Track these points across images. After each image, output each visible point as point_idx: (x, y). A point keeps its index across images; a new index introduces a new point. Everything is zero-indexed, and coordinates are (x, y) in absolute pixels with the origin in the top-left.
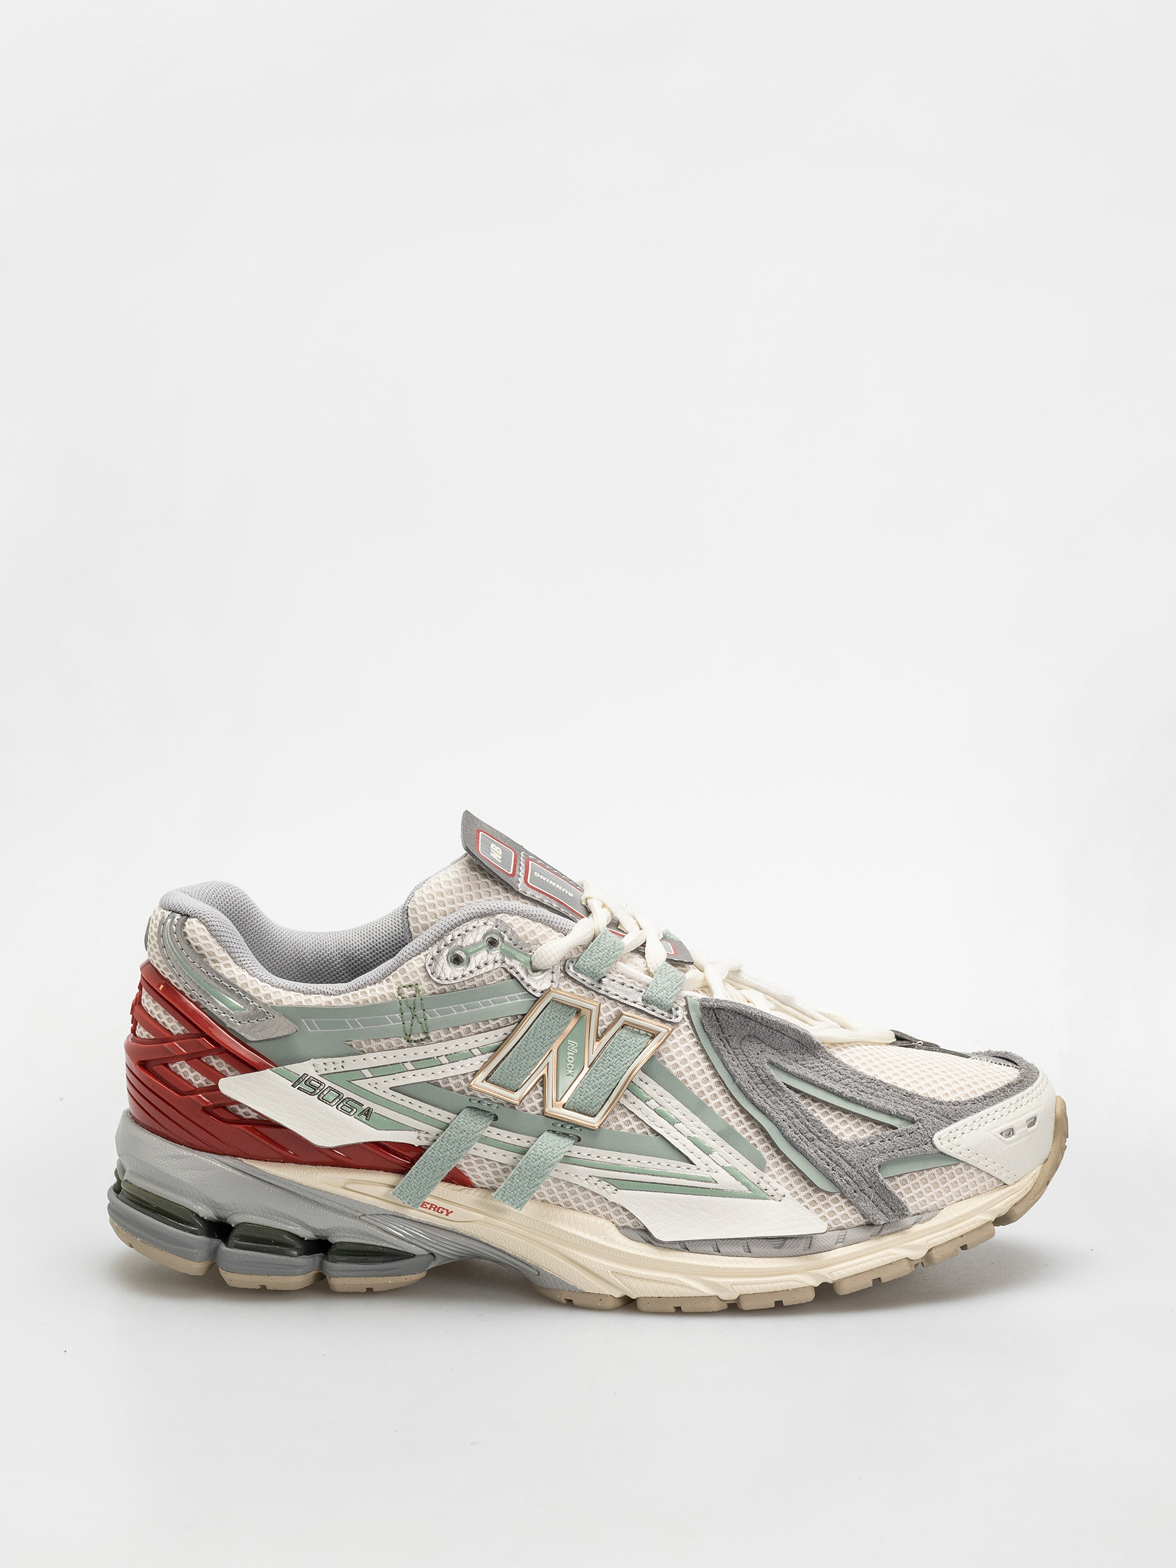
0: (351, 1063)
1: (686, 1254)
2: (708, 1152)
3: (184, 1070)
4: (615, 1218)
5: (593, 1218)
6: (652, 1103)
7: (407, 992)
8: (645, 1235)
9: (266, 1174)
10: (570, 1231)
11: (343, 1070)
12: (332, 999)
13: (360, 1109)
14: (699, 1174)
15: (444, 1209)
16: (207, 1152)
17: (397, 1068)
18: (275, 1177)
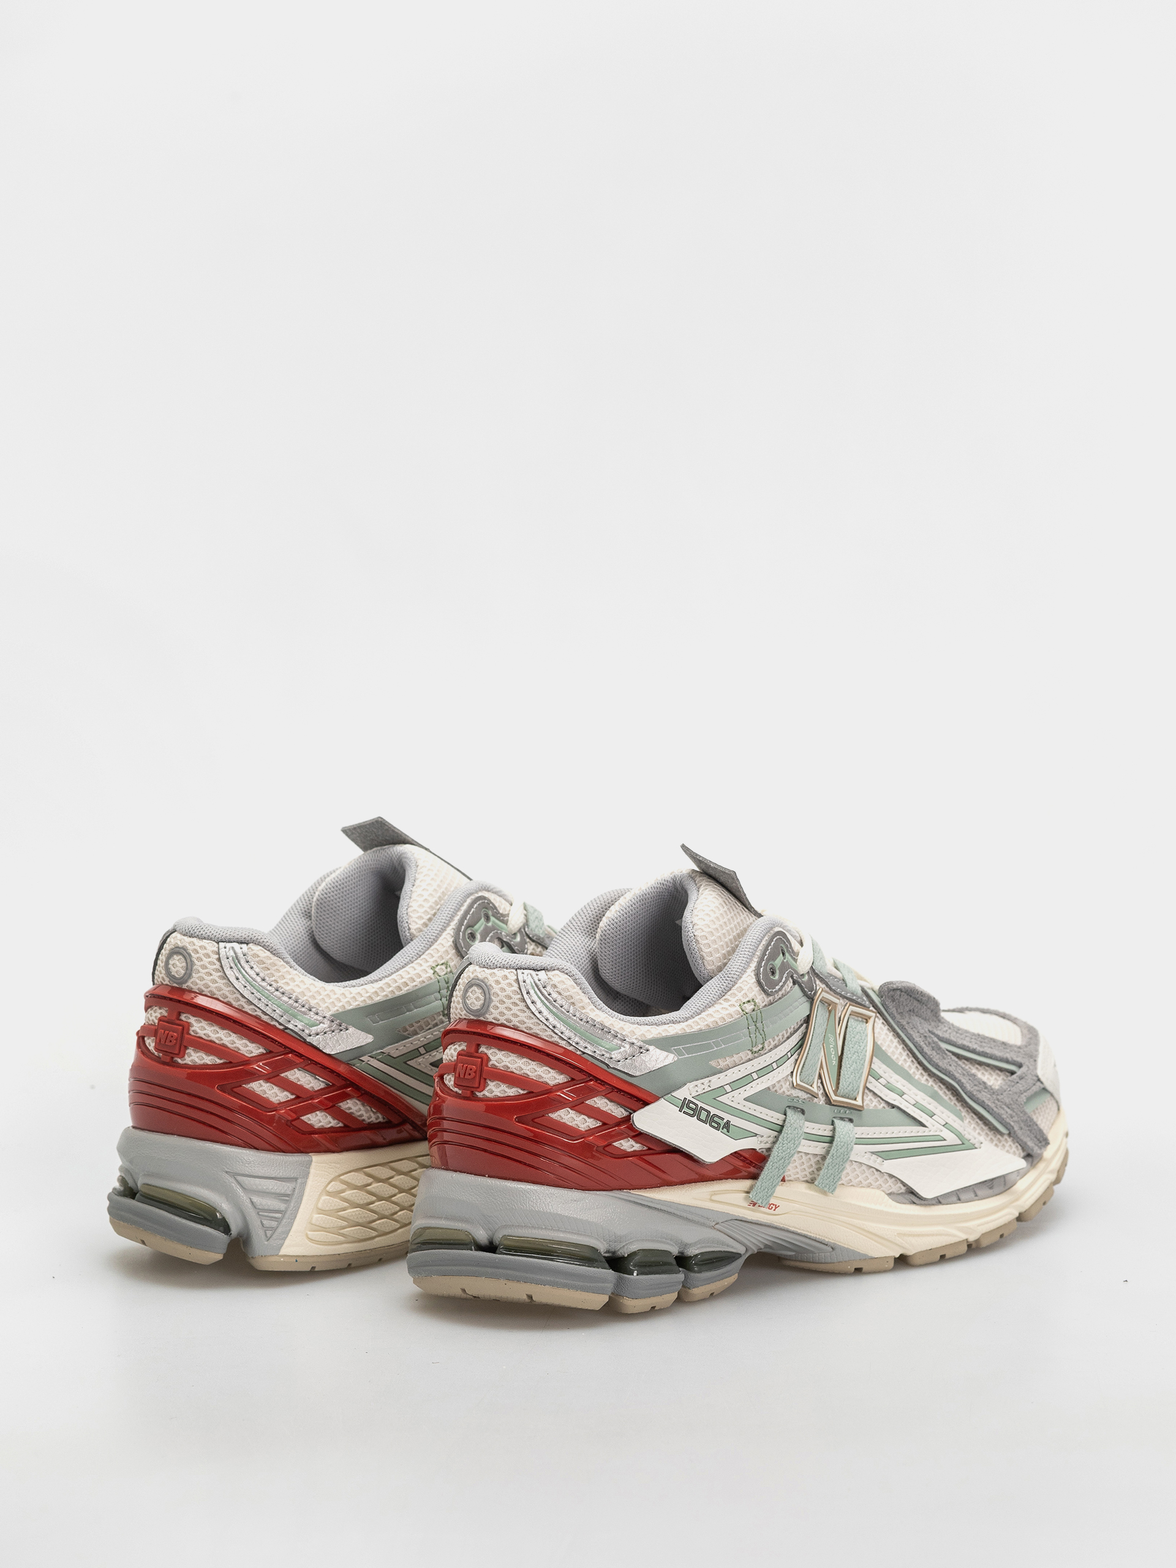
0: (716, 1081)
1: (941, 1207)
2: (932, 1115)
3: (567, 1117)
4: (885, 1186)
5: (868, 1190)
6: (881, 1080)
7: (749, 1007)
8: (912, 1195)
9: (652, 1200)
10: (863, 1204)
11: (710, 1089)
12: (683, 1025)
13: (722, 1123)
14: (931, 1133)
15: (774, 1205)
16: (597, 1191)
17: (747, 1079)
18: (660, 1201)
